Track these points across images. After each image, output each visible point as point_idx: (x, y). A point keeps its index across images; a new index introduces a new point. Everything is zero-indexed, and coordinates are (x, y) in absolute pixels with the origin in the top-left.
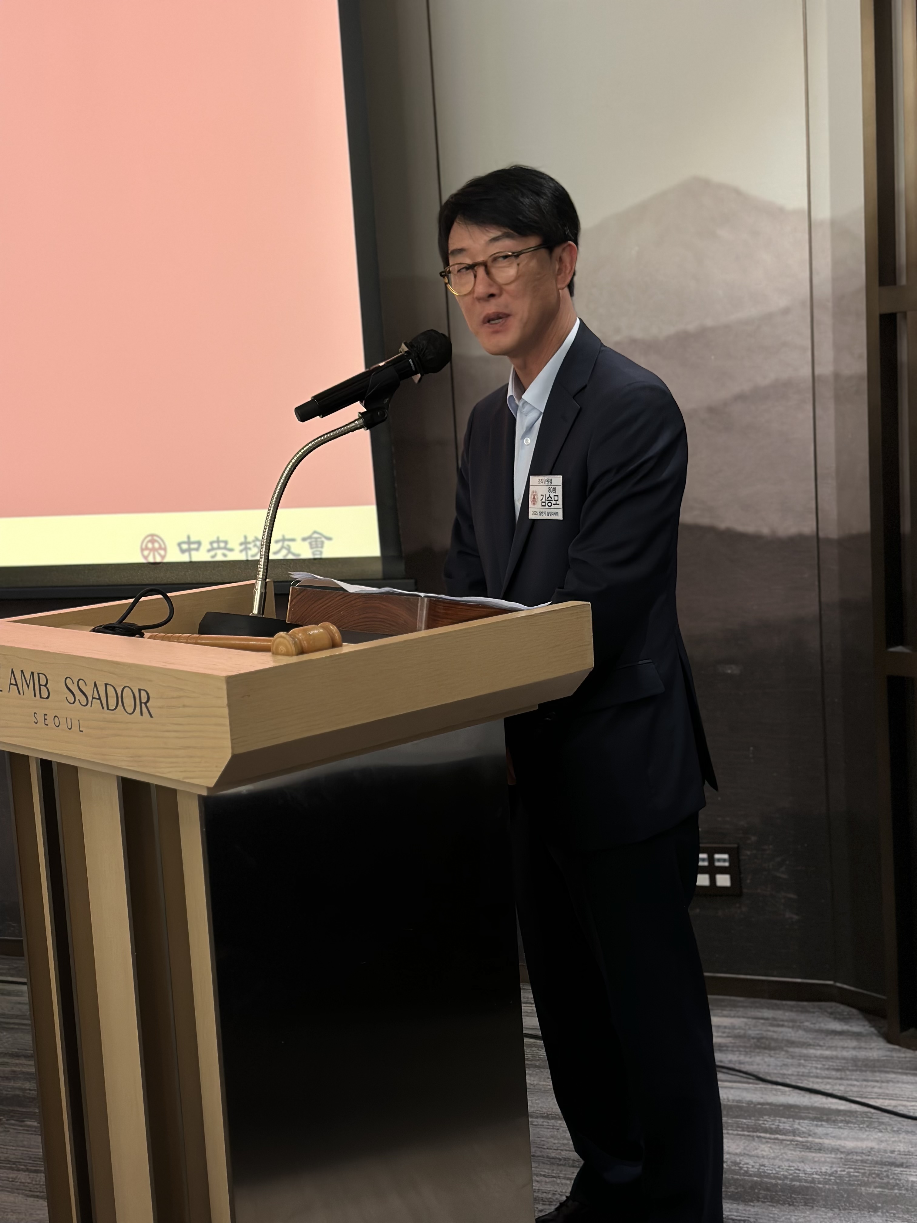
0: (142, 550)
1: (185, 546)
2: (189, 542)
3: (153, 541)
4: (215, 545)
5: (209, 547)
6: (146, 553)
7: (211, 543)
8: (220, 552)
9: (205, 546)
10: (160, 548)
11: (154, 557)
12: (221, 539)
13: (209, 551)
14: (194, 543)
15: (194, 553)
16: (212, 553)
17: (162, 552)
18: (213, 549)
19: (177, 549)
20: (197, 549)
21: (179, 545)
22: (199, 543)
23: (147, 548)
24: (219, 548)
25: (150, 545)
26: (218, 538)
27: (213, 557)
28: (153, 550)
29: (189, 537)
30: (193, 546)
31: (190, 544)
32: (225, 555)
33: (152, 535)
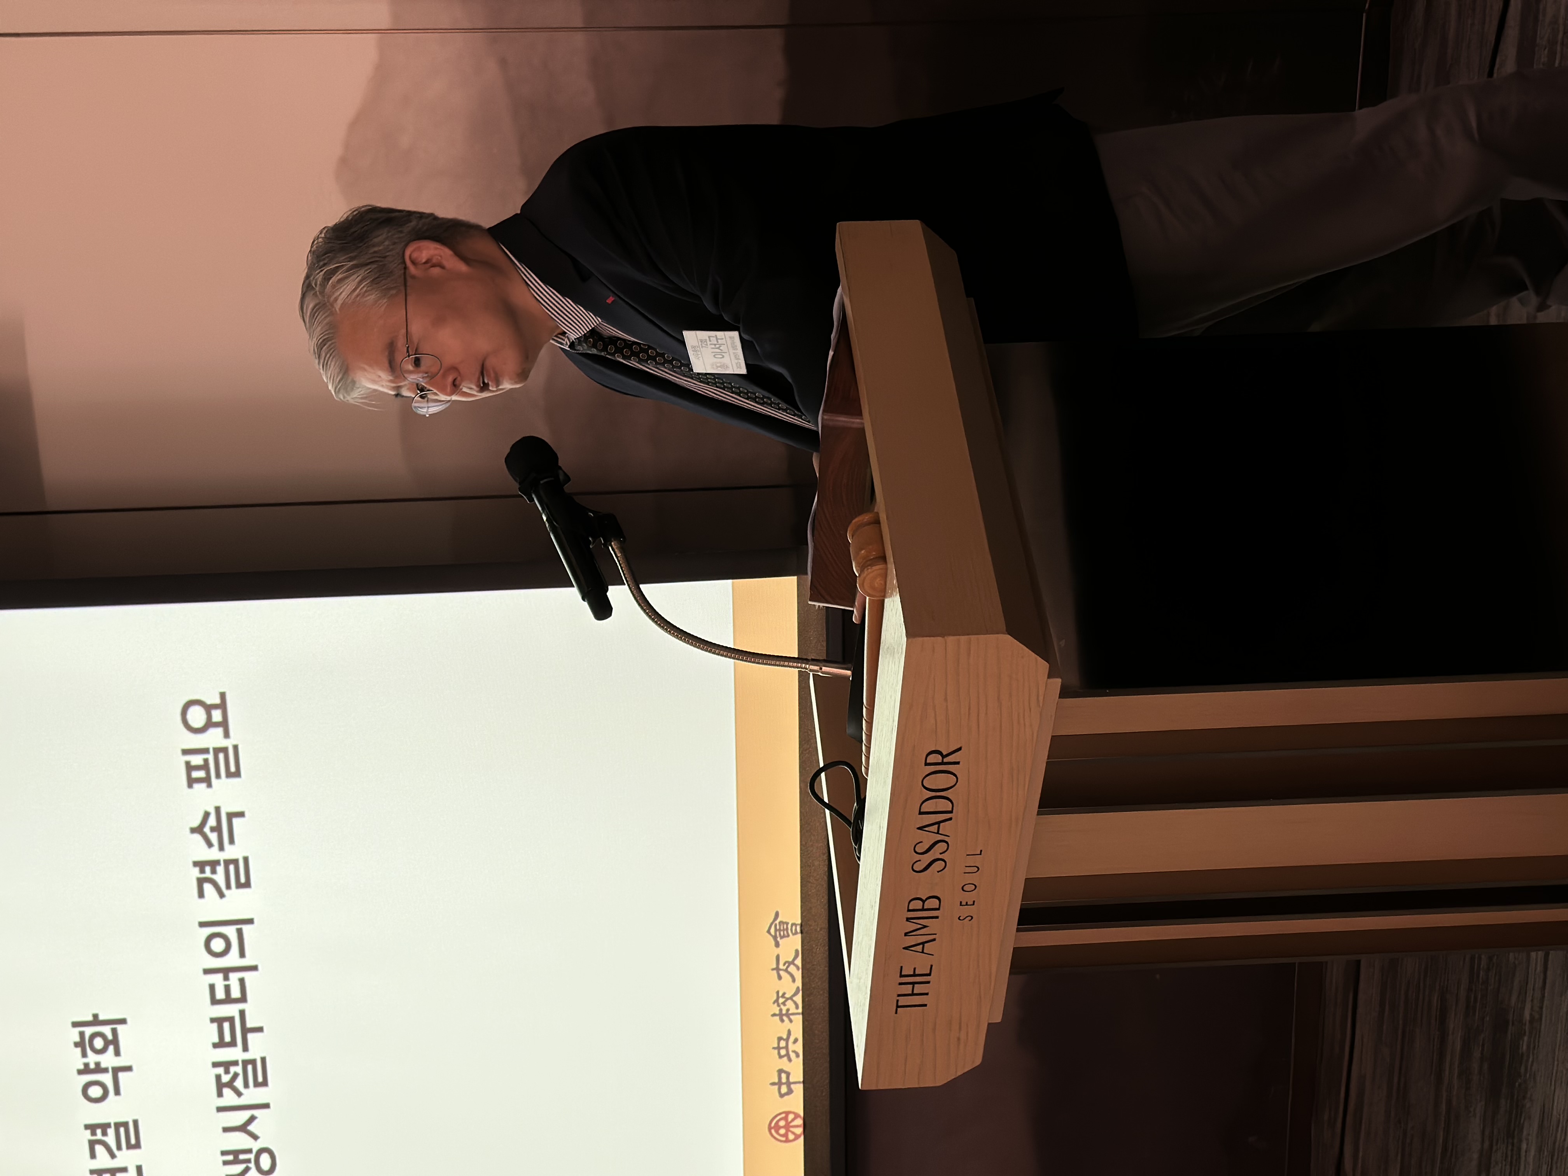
0: (787, 1141)
1: (784, 1089)
2: (779, 1084)
3: (777, 1128)
4: (783, 1052)
5: (785, 1059)
6: (791, 1137)
7: (781, 1057)
8: (791, 1047)
9: (784, 1064)
11: (798, 1126)
12: (775, 1044)
13: (790, 1060)
14: (780, 1078)
15: (792, 1080)
16: (793, 1055)
17: (791, 1117)
18: (788, 1055)
19: (787, 1099)
20: (788, 1074)
21: (782, 1096)
22: (780, 1071)
23: (786, 1135)
24: (787, 1048)
25: (782, 1131)
26: (774, 1048)
27: (798, 1056)
28: (787, 1127)
29: (773, 1084)
30: (784, 1080)
31: (782, 1083)
32: (796, 1041)
33: (770, 1128)
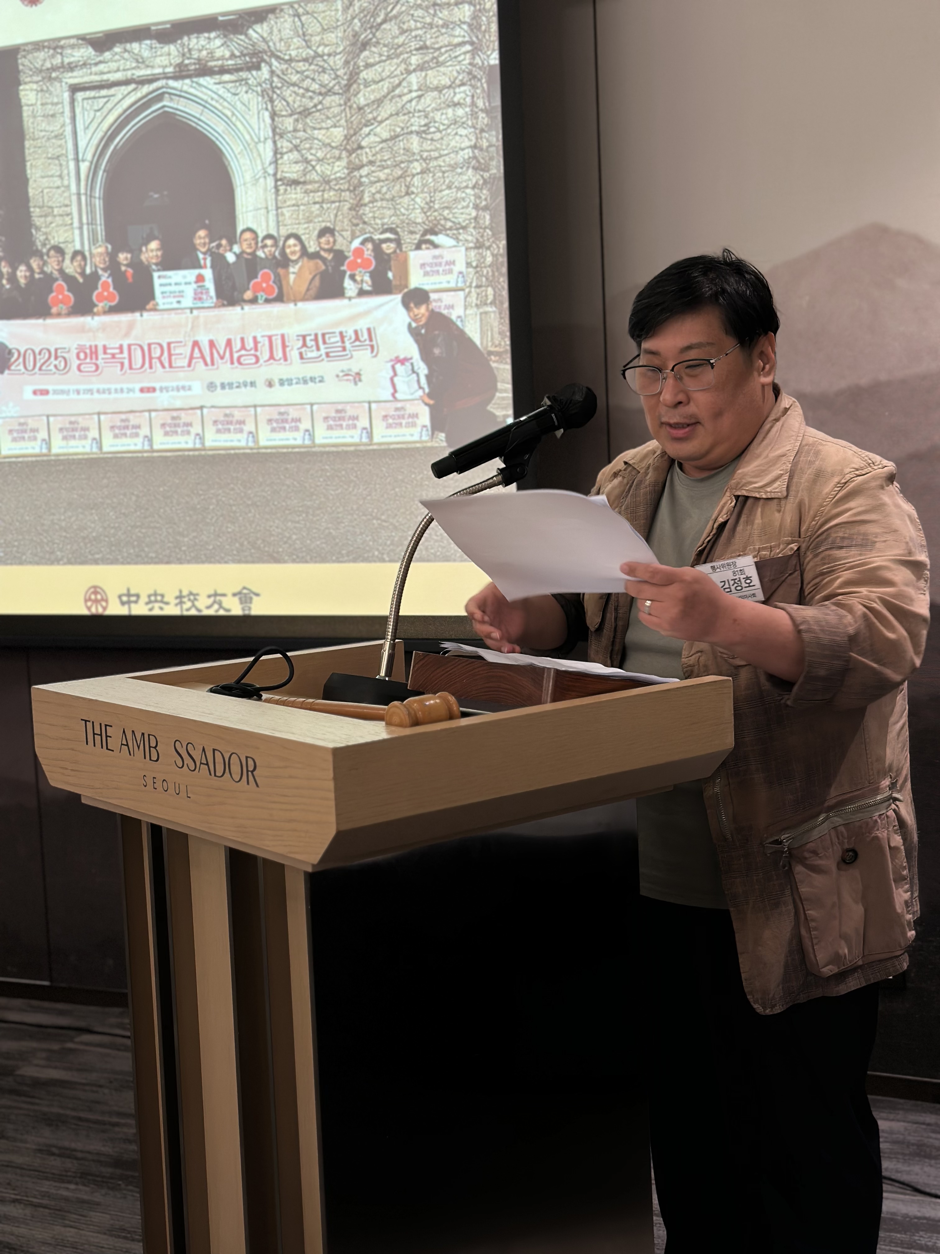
0: (86, 601)
1: (125, 599)
2: (129, 595)
3: (96, 593)
4: (153, 598)
5: (147, 600)
6: (89, 604)
7: (149, 596)
8: (157, 605)
9: (144, 599)
10: (102, 600)
11: (97, 608)
12: (159, 592)
13: (147, 603)
14: (133, 595)
15: (133, 605)
16: (150, 606)
17: (104, 604)
18: (149, 602)
19: (118, 601)
20: (136, 602)
21: (120, 597)
22: (138, 596)
23: (90, 599)
24: (156, 601)
25: (93, 597)
26: (155, 592)
27: (151, 610)
28: (96, 601)
29: (128, 590)
30: (132, 598)
31: (129, 597)
32: (161, 609)
33: (95, 587)
